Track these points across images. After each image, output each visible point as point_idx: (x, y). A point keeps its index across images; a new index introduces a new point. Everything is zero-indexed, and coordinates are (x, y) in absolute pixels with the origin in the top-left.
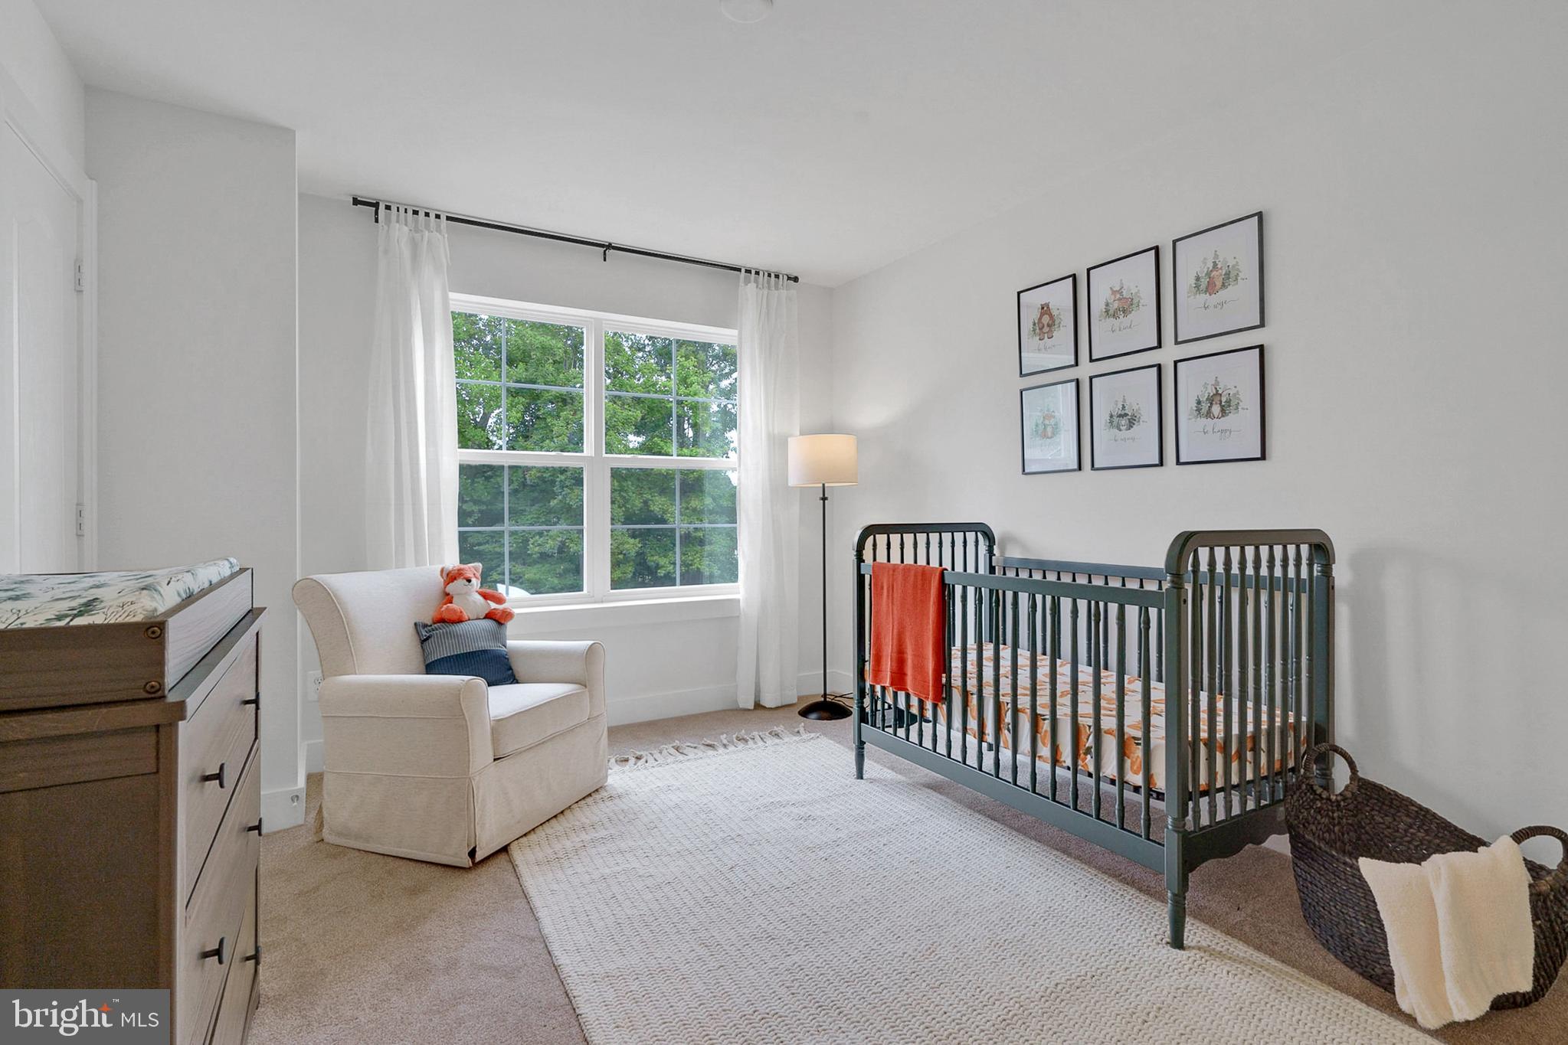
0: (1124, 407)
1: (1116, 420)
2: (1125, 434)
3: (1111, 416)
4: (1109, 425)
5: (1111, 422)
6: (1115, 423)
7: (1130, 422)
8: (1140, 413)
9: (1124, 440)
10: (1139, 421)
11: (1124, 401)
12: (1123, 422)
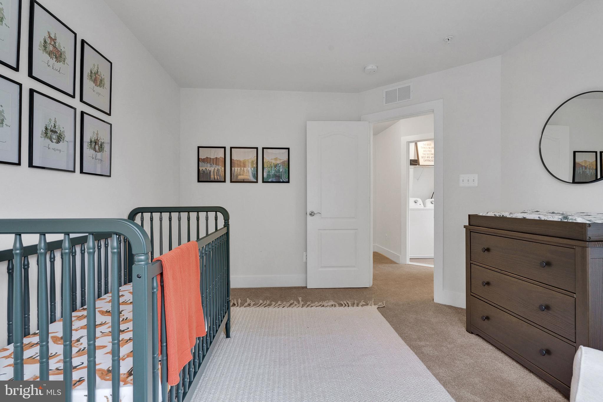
0: (55, 126)
1: (49, 133)
2: (54, 145)
3: (46, 129)
4: (45, 135)
5: (46, 133)
6: (49, 135)
7: (58, 138)
8: (64, 135)
9: (54, 149)
10: (64, 140)
11: (55, 121)
12: (54, 137)
